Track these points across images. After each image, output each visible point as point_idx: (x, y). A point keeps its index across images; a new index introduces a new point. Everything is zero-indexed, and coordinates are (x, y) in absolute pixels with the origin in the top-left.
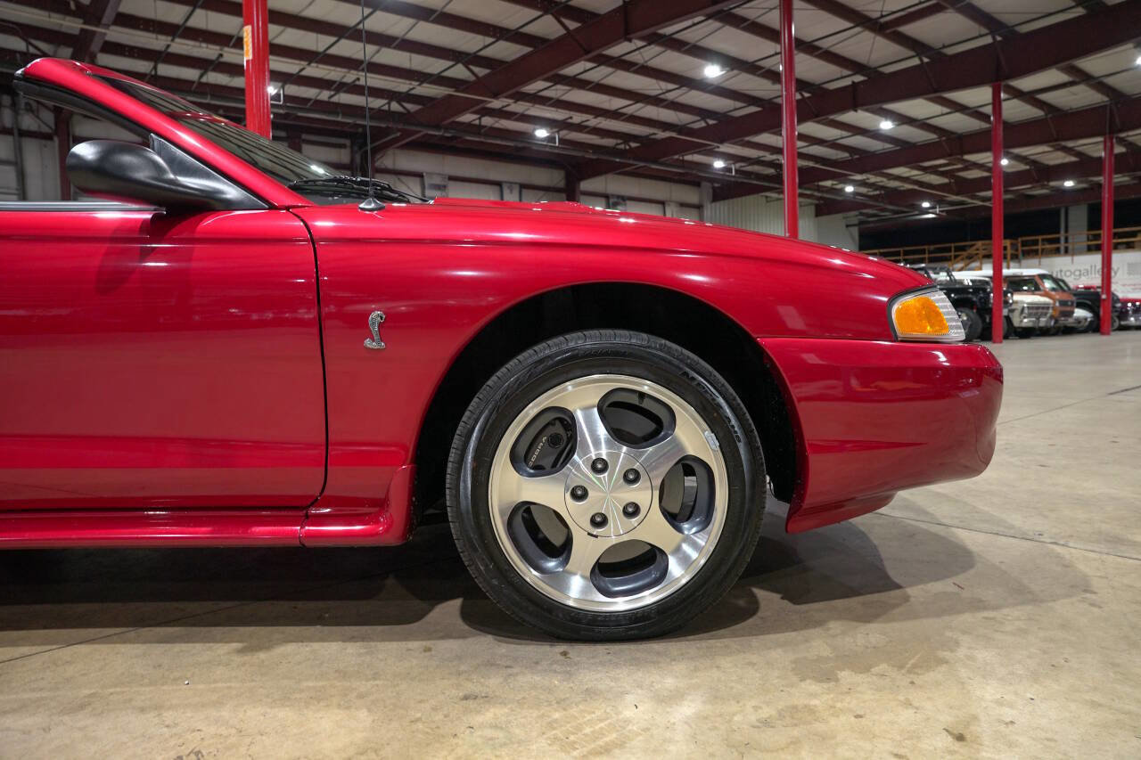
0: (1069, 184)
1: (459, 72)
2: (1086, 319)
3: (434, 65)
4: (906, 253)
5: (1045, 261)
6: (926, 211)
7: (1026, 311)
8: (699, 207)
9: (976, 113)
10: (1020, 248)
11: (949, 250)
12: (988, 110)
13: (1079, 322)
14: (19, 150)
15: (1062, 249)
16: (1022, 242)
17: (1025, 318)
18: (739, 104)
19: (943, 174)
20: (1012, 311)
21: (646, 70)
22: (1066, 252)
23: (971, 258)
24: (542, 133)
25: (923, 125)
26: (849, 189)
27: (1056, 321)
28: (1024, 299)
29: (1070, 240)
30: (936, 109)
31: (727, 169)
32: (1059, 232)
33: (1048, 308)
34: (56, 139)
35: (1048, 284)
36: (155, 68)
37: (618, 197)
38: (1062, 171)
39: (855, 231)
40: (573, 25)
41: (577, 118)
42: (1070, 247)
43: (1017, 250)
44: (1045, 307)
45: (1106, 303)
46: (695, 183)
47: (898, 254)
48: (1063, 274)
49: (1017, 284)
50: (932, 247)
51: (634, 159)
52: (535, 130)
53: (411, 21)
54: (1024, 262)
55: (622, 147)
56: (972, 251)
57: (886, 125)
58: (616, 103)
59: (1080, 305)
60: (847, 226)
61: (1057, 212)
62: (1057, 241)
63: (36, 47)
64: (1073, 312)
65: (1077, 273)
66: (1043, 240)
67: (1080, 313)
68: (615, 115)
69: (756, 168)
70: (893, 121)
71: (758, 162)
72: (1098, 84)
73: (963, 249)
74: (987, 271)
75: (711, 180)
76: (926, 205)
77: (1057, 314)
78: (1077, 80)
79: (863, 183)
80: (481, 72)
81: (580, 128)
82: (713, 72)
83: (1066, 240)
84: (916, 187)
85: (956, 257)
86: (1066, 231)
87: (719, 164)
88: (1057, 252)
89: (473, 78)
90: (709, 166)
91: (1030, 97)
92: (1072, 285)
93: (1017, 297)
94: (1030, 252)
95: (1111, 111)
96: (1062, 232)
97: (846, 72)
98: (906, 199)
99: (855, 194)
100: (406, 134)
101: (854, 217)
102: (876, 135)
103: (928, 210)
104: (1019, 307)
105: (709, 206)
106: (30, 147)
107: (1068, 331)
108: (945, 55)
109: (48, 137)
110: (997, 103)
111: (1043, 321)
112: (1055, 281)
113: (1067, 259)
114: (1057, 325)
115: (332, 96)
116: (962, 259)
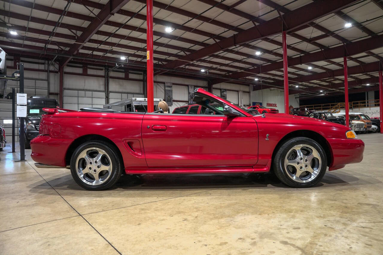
0: (368, 85)
1: (182, 53)
2: (375, 128)
3: (175, 52)
4: (315, 107)
5: (361, 109)
6: (321, 93)
7: (356, 126)
8: (249, 92)
9: (338, 64)
10: (352, 105)
11: (329, 105)
12: (343, 63)
13: (373, 129)
14: (48, 77)
15: (367, 105)
16: (353, 103)
17: (356, 128)
18: (265, 62)
19: (327, 82)
20: (352, 126)
21: (238, 53)
22: (368, 106)
23: (336, 108)
24: (203, 71)
25: (322, 68)
26: (297, 87)
27: (366, 129)
28: (355, 122)
29: (369, 102)
30: (326, 63)
31: (259, 81)
32: (365, 100)
33: (363, 125)
34: (59, 73)
35: (363, 117)
36: (92, 52)
37: (224, 89)
38: (366, 81)
39: (298, 99)
40: (218, 41)
41: (215, 66)
42: (369, 105)
43: (352, 106)
44: (362, 125)
45: (382, 123)
46: (248, 85)
47: (312, 107)
48: (367, 113)
49: (353, 117)
50: (323, 105)
51: (231, 78)
52: (201, 70)
53: (169, 39)
54: (354, 110)
55: (227, 74)
56: (337, 106)
57: (310, 68)
58: (227, 62)
59: (373, 124)
60: (296, 98)
61: (364, 93)
62: (365, 103)
63: (61, 48)
64: (371, 126)
65: (372, 113)
66: (360, 102)
67: (373, 126)
68: (227, 65)
69: (268, 81)
70: (312, 67)
71: (269, 79)
72: (377, 56)
73: (333, 105)
74: (342, 113)
75: (253, 84)
76: (321, 91)
77: (366, 127)
78: (370, 55)
79: (302, 85)
80: (188, 53)
81: (215, 69)
82: (258, 53)
83: (368, 103)
84: (318, 86)
85: (331, 108)
86: (368, 100)
87: (256, 79)
88: (365, 106)
89: (185, 55)
90: (254, 80)
91: (355, 60)
92: (370, 118)
93: (353, 122)
94: (356, 106)
95: (381, 64)
96: (366, 100)
97: (298, 53)
98: (315, 89)
99: (299, 88)
100: (162, 71)
101: (298, 95)
102: (307, 71)
103: (322, 93)
104: (354, 125)
105: (252, 92)
106: (52, 75)
107: (370, 132)
108: (329, 48)
109: (56, 72)
110: (345, 62)
111: (362, 129)
112: (365, 116)
113: (368, 108)
114: (366, 130)
115: (141, 60)
116: (334, 109)
